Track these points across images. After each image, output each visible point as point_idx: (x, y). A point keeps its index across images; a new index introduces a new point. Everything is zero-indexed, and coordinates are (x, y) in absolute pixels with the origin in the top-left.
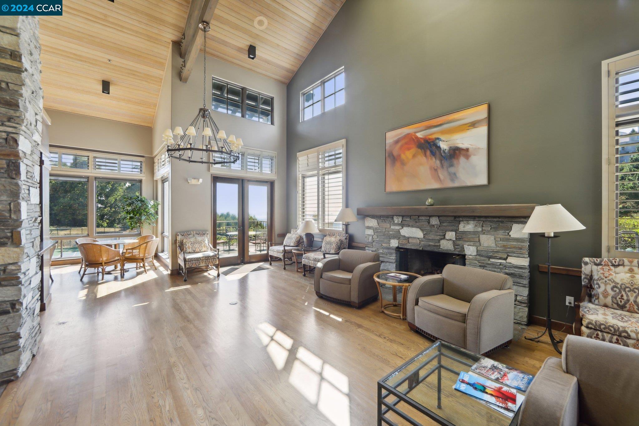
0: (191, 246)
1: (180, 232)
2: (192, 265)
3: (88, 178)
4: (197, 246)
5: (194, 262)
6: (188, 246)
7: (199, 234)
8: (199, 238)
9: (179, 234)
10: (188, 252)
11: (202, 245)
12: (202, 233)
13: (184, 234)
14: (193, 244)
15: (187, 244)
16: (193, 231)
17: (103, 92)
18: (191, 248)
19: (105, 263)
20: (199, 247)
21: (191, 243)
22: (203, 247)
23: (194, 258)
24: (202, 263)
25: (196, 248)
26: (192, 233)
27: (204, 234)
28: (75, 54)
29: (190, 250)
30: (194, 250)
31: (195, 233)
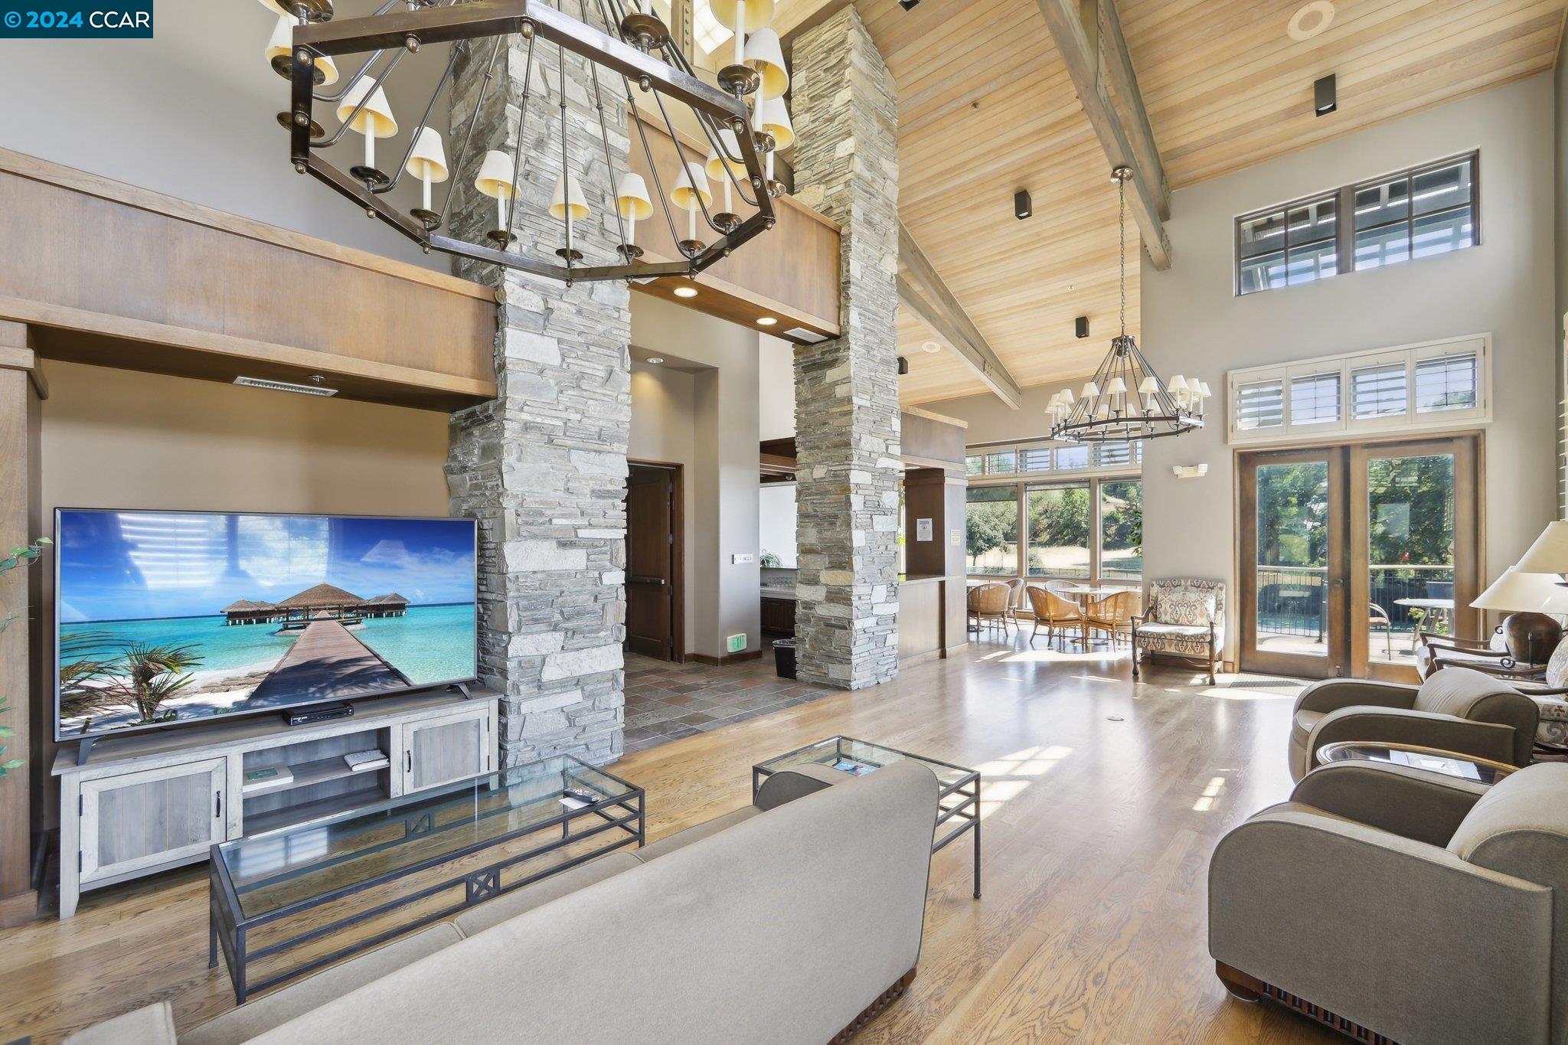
0: (1170, 610)
1: (1158, 580)
2: (1147, 646)
3: (1089, 481)
4: (1183, 613)
5: (1151, 640)
6: (1165, 609)
7: (1199, 587)
8: (1193, 596)
9: (1154, 583)
10: (1163, 621)
11: (1197, 611)
12: (1207, 585)
13: (1164, 584)
14: (1175, 605)
15: (1163, 605)
16: (1186, 578)
17: (1080, 337)
18: (1169, 614)
19: (1054, 621)
20: (1187, 613)
21: (1171, 604)
22: (1198, 616)
23: (1152, 634)
24: (1170, 646)
25: (1181, 615)
26: (1183, 583)
27: (1212, 588)
28: (1031, 303)
29: (1168, 618)
30: (1176, 618)
31: (1189, 583)
